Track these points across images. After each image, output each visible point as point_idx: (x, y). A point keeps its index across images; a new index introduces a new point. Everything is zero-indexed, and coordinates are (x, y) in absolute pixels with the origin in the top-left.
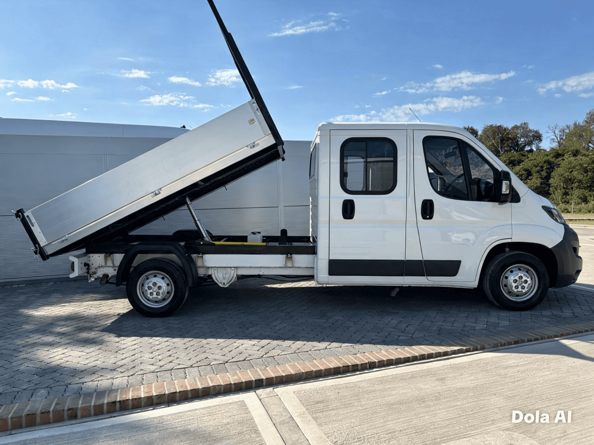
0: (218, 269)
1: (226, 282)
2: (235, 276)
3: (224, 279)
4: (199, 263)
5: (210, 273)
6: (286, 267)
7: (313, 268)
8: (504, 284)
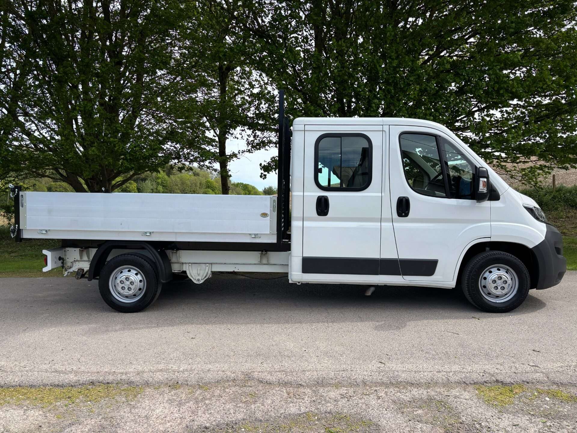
0: (193, 265)
1: (200, 278)
2: (210, 272)
3: (199, 275)
4: (173, 259)
5: (184, 270)
6: (261, 263)
7: (288, 265)
8: (483, 285)
